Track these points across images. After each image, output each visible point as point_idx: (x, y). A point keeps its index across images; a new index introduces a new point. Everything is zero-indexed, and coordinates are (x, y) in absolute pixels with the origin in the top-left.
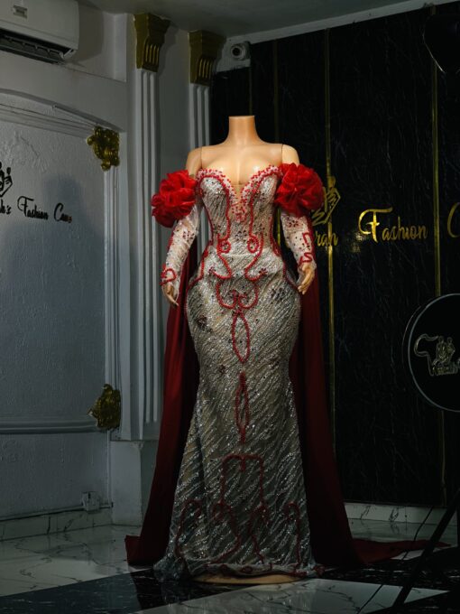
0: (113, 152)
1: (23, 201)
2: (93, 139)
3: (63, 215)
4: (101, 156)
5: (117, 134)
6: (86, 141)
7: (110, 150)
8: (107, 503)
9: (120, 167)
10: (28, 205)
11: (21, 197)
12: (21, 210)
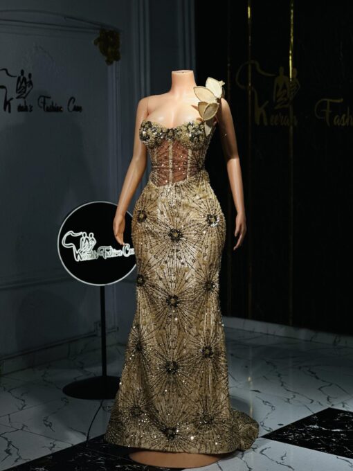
0: (116, 49)
1: (42, 99)
2: (99, 40)
3: (75, 107)
4: (104, 52)
5: (117, 34)
6: (93, 42)
7: (113, 47)
8: (113, 328)
9: (120, 62)
10: (46, 101)
11: (41, 96)
12: (41, 107)
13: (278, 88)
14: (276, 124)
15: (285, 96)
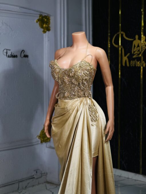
0: (48, 25)
1: (5, 51)
2: (39, 20)
3: (24, 55)
4: (42, 27)
5: (49, 17)
6: (35, 21)
7: (46, 24)
8: (44, 173)
9: (50, 32)
10: (8, 52)
11: (4, 49)
12: (5, 55)
13: (135, 46)
14: (134, 66)
15: (139, 51)
